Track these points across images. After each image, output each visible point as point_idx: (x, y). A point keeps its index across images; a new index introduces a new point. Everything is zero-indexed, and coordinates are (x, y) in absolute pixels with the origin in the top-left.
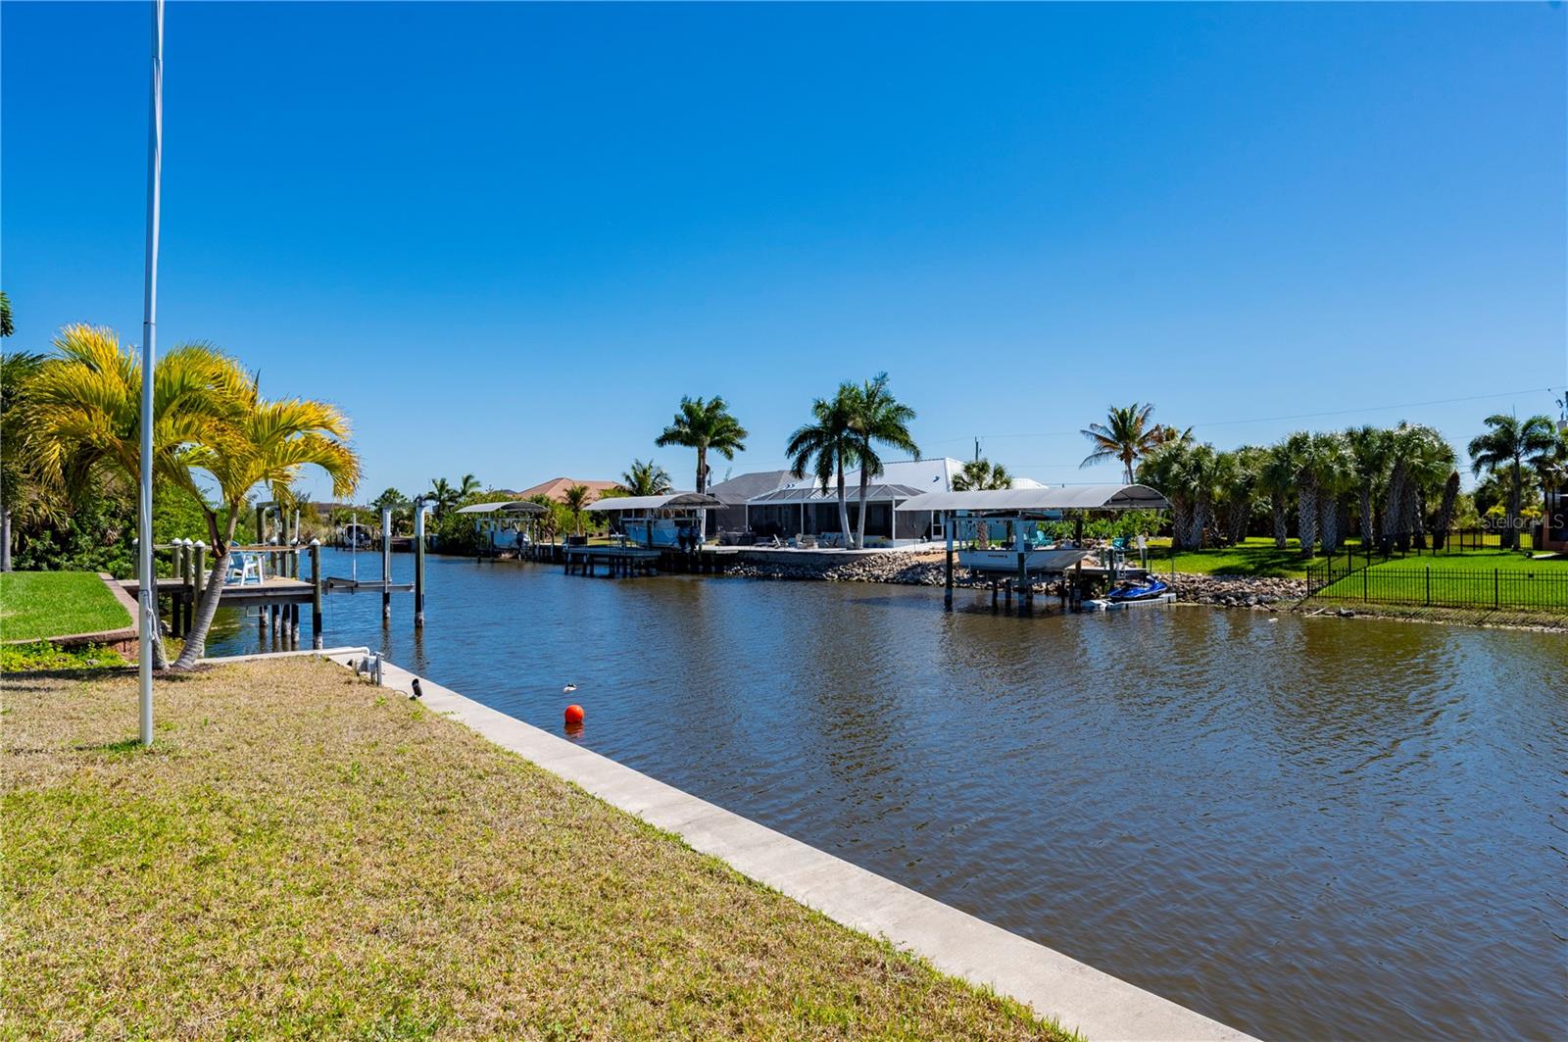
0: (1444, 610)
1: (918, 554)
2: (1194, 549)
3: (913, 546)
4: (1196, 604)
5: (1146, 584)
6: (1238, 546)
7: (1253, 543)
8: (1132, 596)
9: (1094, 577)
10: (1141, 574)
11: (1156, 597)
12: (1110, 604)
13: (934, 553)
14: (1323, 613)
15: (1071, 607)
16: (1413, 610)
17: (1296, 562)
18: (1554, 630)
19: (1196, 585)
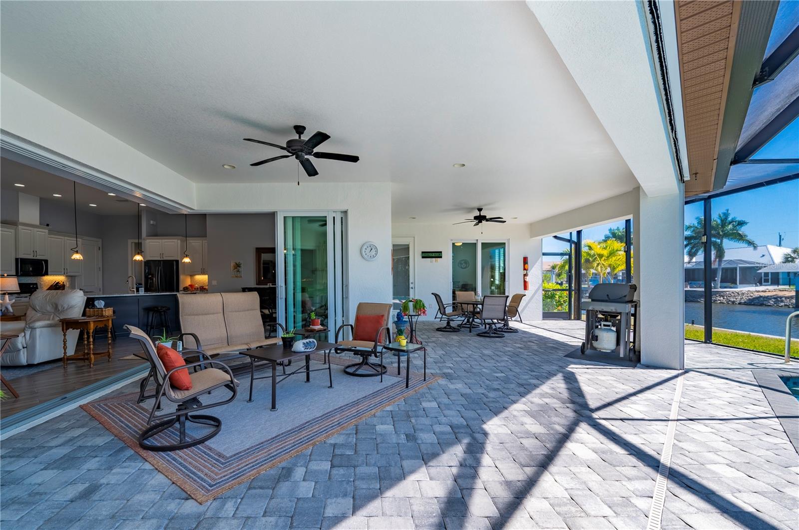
13: (769, 291)
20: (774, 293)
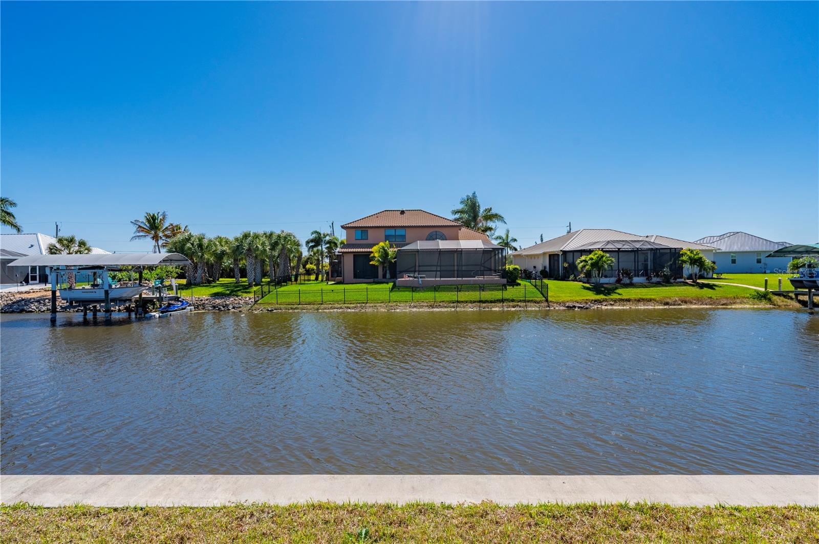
0: (305, 306)
1: (21, 293)
2: (197, 285)
3: (16, 288)
4: (204, 311)
5: (179, 303)
6: (218, 282)
7: (224, 281)
8: (173, 309)
9: (150, 301)
10: (176, 298)
11: (185, 309)
12: (161, 314)
13: (34, 292)
14: (261, 310)
15: (136, 318)
16: (295, 306)
17: (246, 289)
18: (340, 310)
19: (203, 302)
20: (39, 294)
